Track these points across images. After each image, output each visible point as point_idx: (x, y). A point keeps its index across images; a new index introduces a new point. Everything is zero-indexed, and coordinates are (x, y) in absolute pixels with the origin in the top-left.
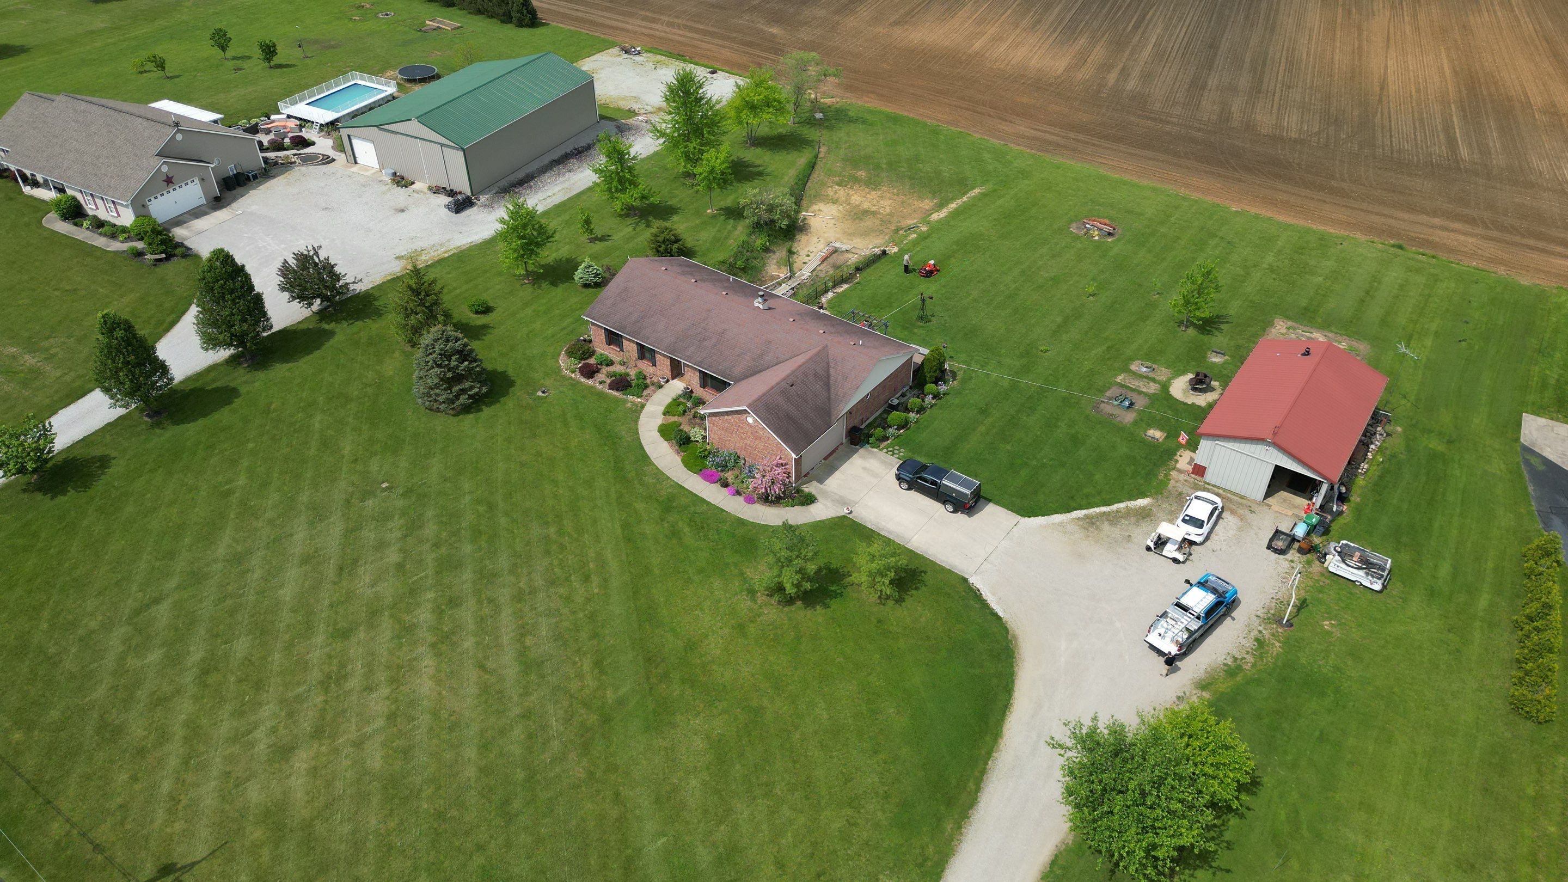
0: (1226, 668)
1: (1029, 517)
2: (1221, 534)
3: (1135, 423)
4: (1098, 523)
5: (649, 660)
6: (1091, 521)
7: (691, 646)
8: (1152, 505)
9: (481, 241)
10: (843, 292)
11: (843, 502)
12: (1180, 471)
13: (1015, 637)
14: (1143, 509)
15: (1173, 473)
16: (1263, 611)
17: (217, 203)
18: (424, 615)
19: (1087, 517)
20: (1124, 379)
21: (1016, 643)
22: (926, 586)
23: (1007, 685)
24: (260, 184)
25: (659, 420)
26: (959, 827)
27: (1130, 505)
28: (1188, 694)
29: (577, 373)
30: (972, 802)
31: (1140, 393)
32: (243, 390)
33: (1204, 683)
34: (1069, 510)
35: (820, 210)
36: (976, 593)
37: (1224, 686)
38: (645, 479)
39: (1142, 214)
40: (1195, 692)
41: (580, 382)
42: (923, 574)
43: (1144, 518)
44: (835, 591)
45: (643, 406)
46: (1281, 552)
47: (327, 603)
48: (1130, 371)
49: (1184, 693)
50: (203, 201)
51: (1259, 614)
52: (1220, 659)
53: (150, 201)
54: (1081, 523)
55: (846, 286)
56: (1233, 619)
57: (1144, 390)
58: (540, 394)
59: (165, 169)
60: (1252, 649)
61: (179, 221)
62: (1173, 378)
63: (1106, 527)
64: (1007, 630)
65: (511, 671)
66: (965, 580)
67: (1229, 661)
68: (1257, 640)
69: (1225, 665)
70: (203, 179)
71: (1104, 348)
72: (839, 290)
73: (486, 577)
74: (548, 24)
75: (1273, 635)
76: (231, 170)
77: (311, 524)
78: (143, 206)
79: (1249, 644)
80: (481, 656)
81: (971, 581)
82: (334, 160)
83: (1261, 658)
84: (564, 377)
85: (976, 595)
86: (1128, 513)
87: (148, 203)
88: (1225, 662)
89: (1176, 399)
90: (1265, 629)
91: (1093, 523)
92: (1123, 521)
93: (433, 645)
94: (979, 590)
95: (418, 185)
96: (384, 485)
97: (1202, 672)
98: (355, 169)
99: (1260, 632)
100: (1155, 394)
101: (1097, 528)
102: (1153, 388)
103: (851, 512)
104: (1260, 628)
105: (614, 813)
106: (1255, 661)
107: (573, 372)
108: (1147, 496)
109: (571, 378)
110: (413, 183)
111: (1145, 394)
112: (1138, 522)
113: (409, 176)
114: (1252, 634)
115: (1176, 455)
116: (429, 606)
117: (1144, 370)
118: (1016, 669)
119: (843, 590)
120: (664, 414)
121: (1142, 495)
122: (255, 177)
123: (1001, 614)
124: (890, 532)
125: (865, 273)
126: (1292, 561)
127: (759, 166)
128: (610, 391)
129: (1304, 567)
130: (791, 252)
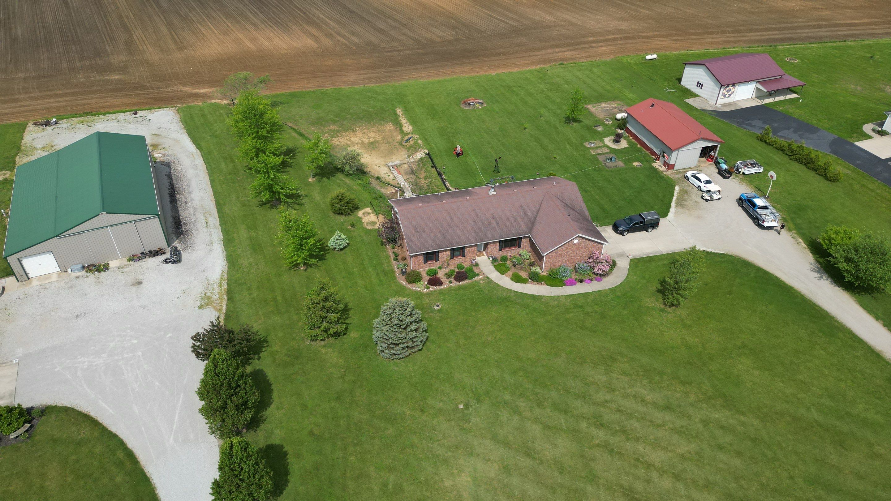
1: (667, 216)
3: (626, 164)
4: (683, 203)
6: (679, 204)
7: (688, 347)
8: (680, 187)
9: (226, 268)
10: (448, 180)
13: (737, 256)
14: (681, 190)
15: (665, 174)
19: (677, 204)
20: (594, 151)
21: (741, 258)
25: (506, 278)
26: (837, 321)
27: (677, 192)
29: (431, 286)
30: (827, 312)
32: (276, 440)
34: (669, 207)
37: (792, 226)
38: (551, 304)
39: (474, 90)
41: (440, 290)
43: (686, 192)
45: (488, 278)
46: (730, 176)
47: (556, 474)
48: (590, 148)
54: (680, 207)
55: (444, 177)
57: (605, 152)
58: (437, 308)
62: (604, 143)
63: (686, 203)
64: (733, 256)
65: (668, 417)
71: (567, 145)
73: (584, 396)
77: (471, 455)
80: (648, 423)
81: (697, 249)
83: (781, 211)
84: (427, 294)
85: (706, 252)
86: (681, 194)
89: (619, 149)
92: (685, 198)
93: (628, 439)
95: (113, 264)
96: (461, 406)
100: (610, 151)
101: (685, 205)
102: (606, 150)
103: (629, 257)
106: (782, 213)
107: (429, 288)
108: (675, 186)
109: (432, 291)
110: (108, 264)
111: (608, 153)
112: (688, 196)
113: (99, 263)
115: (654, 167)
117: (593, 145)
118: (757, 265)
120: (502, 273)
121: (673, 186)
123: (722, 253)
124: (651, 253)
126: (734, 178)
128: (461, 283)
129: (738, 178)
130: (378, 178)
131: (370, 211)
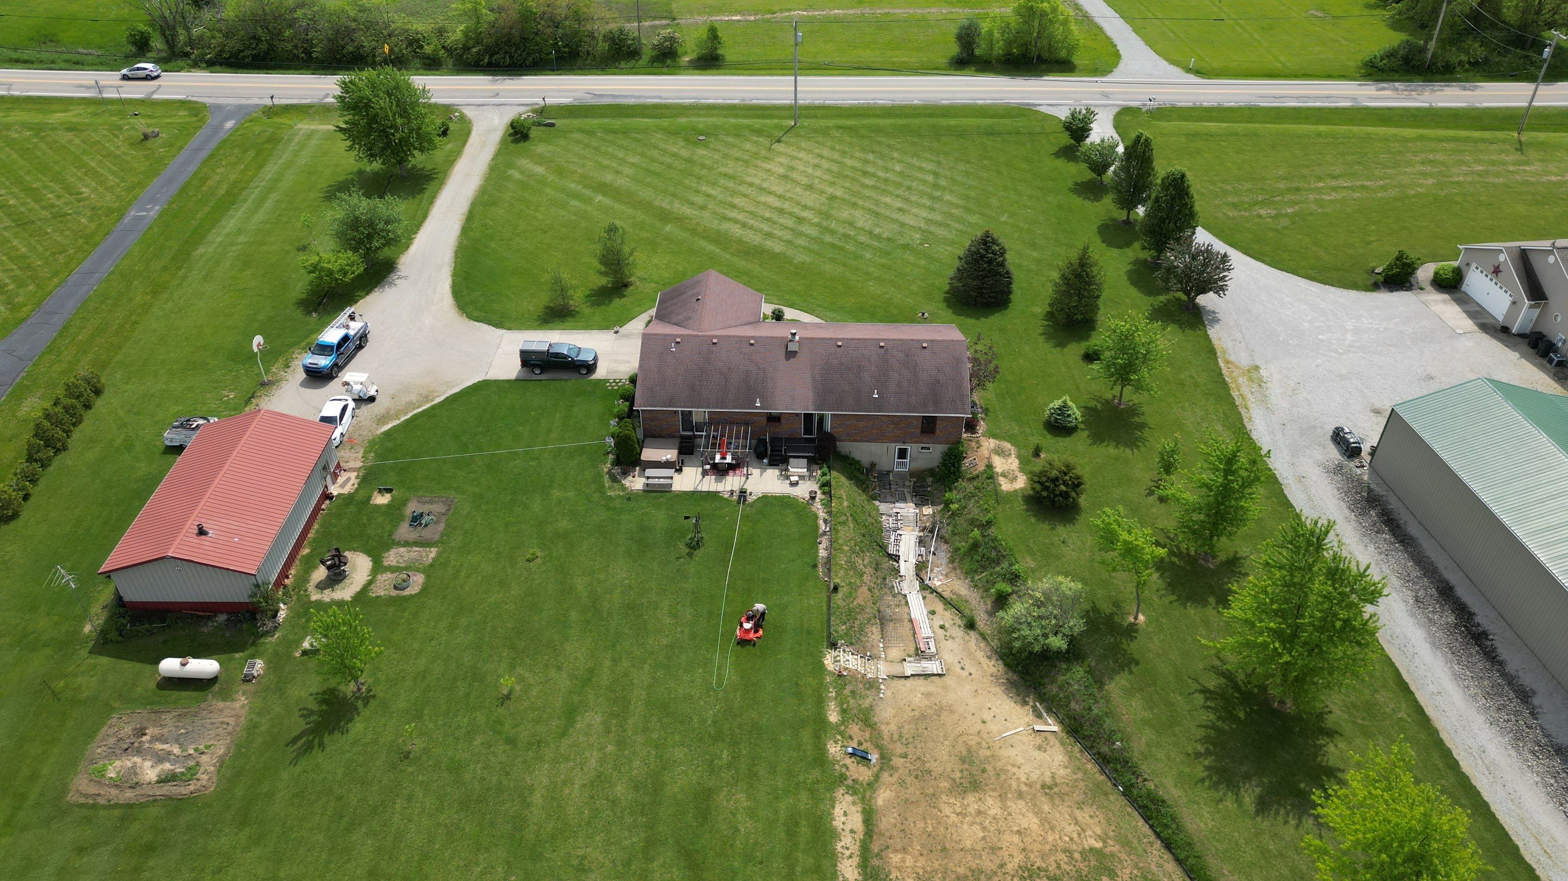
1: (479, 382)
3: (404, 503)
12: (353, 469)
15: (360, 464)
16: (283, 385)
17: (1498, 329)
27: (397, 421)
31: (407, 544)
48: (423, 572)
50: (1500, 318)
51: (285, 383)
53: (1477, 268)
57: (402, 549)
59: (1502, 258)
62: (370, 583)
63: (413, 400)
64: (468, 317)
66: (506, 329)
70: (1514, 302)
75: (275, 374)
78: (1469, 264)
81: (501, 330)
83: (286, 360)
87: (1473, 268)
89: (363, 552)
92: (402, 407)
99: (284, 373)
100: (388, 551)
101: (421, 395)
102: (392, 557)
103: (615, 332)
111: (399, 544)
115: (359, 484)
118: (454, 302)
122: (1554, 363)
123: (477, 323)
130: (971, 625)
131: (1002, 480)
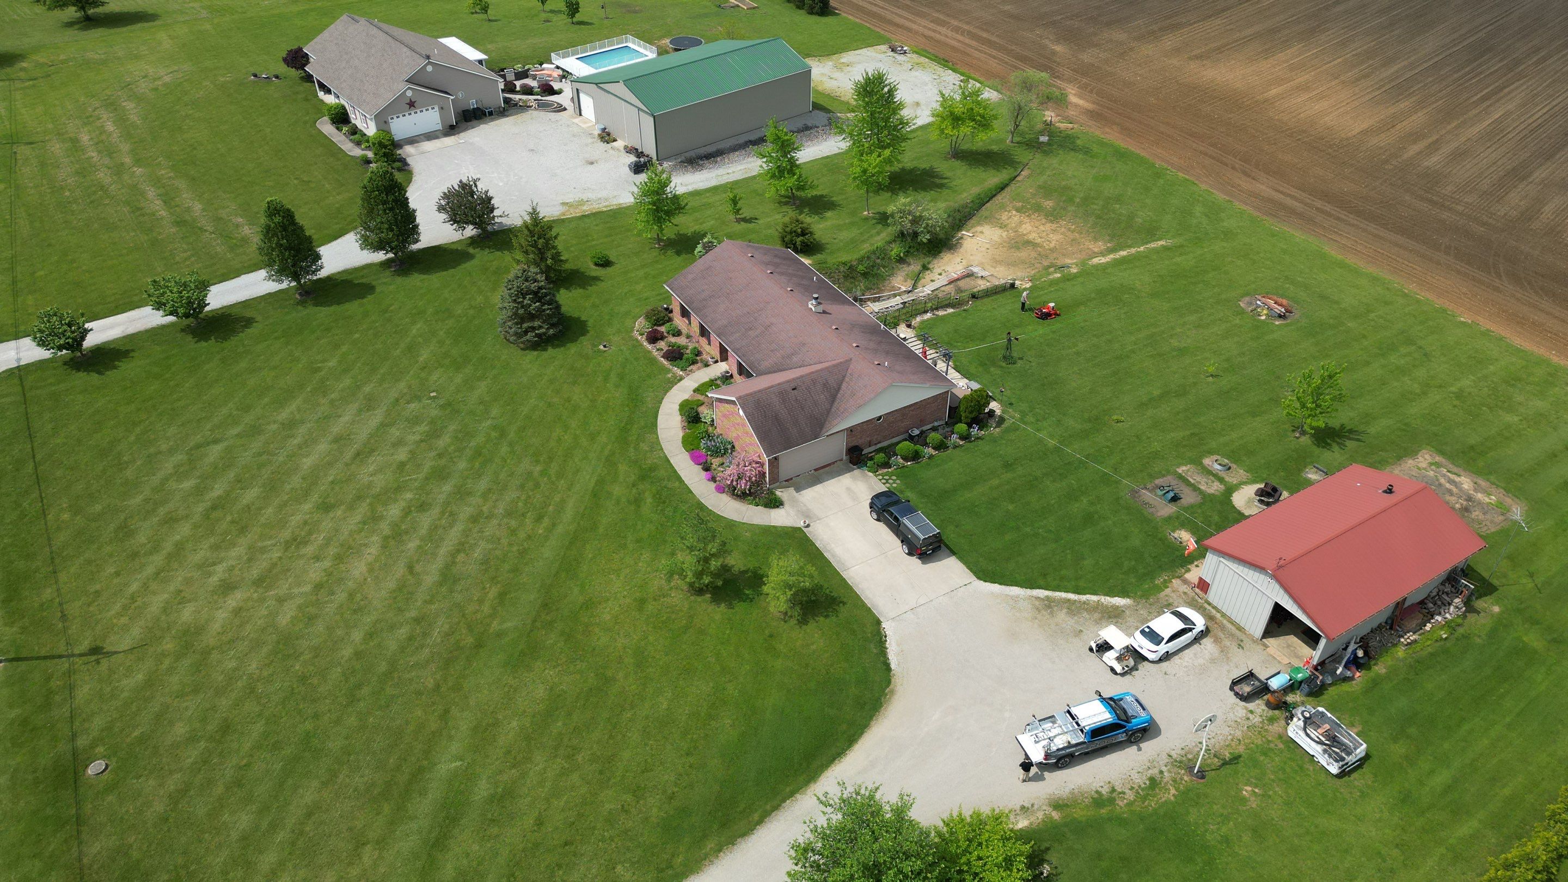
0: (1096, 796)
1: (986, 581)
2: (1186, 659)
3: (1169, 519)
4: (1055, 609)
5: (545, 605)
6: (1049, 604)
7: (589, 605)
8: (1128, 607)
10: (944, 315)
11: (807, 514)
12: (1186, 582)
13: (892, 692)
14: (1116, 608)
15: (1176, 582)
16: (1180, 752)
17: (451, 130)
18: (394, 511)
19: (1048, 598)
20: (1188, 471)
21: (890, 698)
22: (837, 616)
23: (854, 735)
24: (493, 120)
25: (686, 395)
26: (719, 849)
27: (1103, 600)
28: (1036, 807)
29: (644, 336)
31: (1195, 488)
32: (379, 289)
33: (1060, 802)
35: (982, 232)
36: (881, 638)
37: (1079, 814)
38: (642, 445)
39: (1337, 303)
40: (1044, 808)
41: (642, 345)
42: (841, 605)
43: (1110, 617)
44: (748, 595)
45: (681, 379)
46: (1245, 698)
48: (1201, 463)
49: (1033, 805)
50: (440, 127)
51: (1173, 753)
52: (1096, 785)
53: (393, 118)
54: (1037, 603)
55: (950, 311)
56: (1139, 749)
57: (1203, 488)
59: (409, 93)
60: (1140, 786)
61: (412, 141)
62: (1245, 483)
63: (1062, 616)
64: (889, 682)
65: (431, 579)
66: (879, 622)
67: (1105, 791)
68: (1152, 779)
69: (1097, 792)
70: (442, 108)
71: (1188, 433)
72: (941, 313)
73: (461, 493)
74: (838, 14)
75: (1174, 781)
76: (473, 104)
77: (360, 411)
78: (385, 122)
79: (1140, 780)
80: (415, 558)
81: (883, 625)
82: (565, 109)
83: (1144, 798)
84: (632, 337)
85: (880, 640)
86: (1097, 607)
87: (390, 121)
88: (1100, 789)
89: (1234, 507)
90: (1169, 771)
91: (1049, 607)
92: (1085, 614)
93: (385, 538)
94: (886, 637)
95: (620, 144)
96: (432, 394)
97: (1067, 790)
98: (577, 120)
99: (1161, 772)
100: (1213, 494)
101: (1052, 613)
102: (1215, 488)
103: (808, 526)
104: (1164, 769)
105: (434, 725)
106: (1135, 800)
107: (642, 334)
108: (1129, 597)
109: (637, 339)
110: (615, 140)
111: (1201, 492)
112: (1100, 619)
113: (614, 135)
114: (1150, 771)
115: (1192, 563)
116: (403, 504)
117: (1218, 467)
118: (873, 723)
119: (756, 597)
120: (694, 391)
121: (1124, 593)
122: (491, 114)
123: (893, 666)
124: (833, 556)
125: (978, 302)
126: (1251, 712)
127: (946, 178)
128: (662, 359)
129: (1262, 722)
130: (927, 268)
